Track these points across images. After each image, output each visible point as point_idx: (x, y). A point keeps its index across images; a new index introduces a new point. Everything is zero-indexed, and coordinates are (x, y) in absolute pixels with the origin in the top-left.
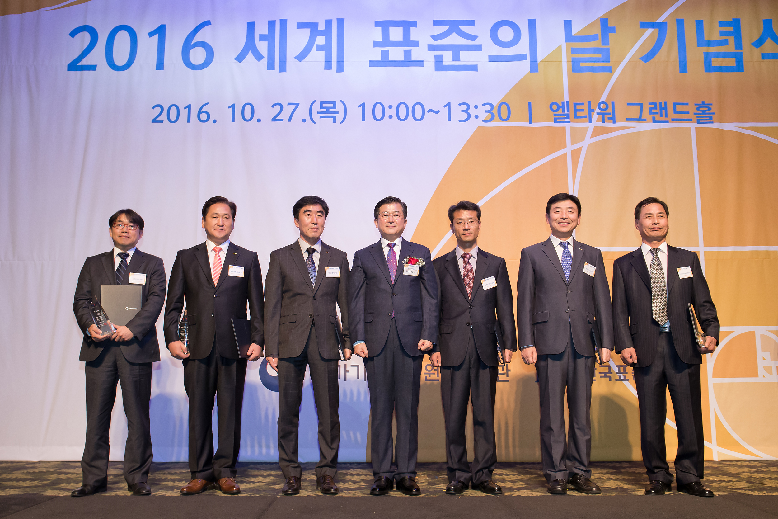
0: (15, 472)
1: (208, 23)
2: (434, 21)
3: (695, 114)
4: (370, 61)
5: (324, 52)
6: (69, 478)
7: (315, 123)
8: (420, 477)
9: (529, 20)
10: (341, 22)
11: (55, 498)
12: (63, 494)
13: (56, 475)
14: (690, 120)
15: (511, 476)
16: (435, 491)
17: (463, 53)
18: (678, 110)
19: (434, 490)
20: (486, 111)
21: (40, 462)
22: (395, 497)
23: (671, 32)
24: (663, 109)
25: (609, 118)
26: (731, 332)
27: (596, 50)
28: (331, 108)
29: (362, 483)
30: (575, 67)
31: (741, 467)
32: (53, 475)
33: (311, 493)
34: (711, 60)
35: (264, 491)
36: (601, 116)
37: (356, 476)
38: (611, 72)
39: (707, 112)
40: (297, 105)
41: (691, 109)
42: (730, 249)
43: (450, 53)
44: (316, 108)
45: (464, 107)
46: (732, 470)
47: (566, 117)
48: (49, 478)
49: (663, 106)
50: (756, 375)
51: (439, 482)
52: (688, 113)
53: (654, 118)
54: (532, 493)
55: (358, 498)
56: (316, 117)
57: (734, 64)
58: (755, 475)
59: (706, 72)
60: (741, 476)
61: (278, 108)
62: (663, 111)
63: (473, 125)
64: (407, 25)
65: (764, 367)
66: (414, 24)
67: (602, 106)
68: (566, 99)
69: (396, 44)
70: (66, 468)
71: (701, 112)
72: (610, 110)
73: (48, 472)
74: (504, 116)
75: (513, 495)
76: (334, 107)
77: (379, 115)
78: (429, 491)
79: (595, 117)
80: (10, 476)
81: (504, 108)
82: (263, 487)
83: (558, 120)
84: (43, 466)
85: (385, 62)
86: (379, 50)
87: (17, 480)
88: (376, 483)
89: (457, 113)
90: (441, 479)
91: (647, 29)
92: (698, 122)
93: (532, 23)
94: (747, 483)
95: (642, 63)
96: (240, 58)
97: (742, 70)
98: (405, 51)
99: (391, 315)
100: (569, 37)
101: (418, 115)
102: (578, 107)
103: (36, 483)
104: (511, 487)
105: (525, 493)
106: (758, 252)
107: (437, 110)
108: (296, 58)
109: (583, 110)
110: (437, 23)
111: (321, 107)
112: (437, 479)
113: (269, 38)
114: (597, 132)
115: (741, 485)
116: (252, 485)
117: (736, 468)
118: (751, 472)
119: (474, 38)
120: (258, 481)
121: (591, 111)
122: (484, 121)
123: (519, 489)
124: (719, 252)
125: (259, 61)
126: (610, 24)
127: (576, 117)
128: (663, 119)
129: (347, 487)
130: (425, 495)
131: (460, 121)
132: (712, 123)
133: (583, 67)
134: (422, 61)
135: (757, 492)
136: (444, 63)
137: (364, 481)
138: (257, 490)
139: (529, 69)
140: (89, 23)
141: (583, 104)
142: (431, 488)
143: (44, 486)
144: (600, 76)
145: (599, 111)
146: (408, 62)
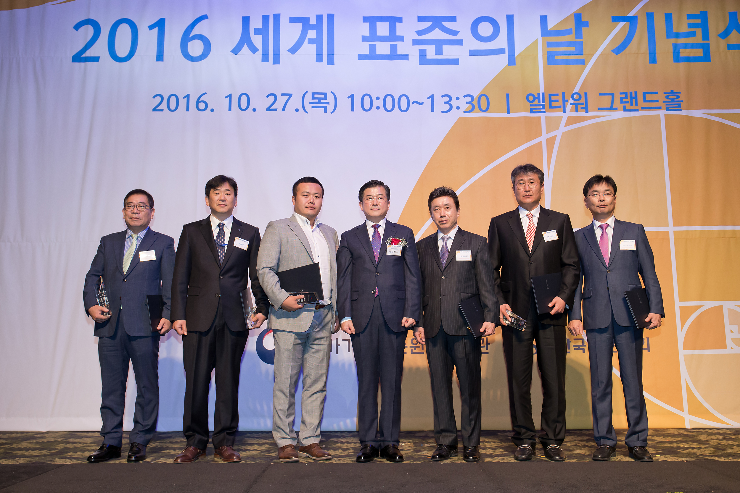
0: (24, 442)
1: (205, 17)
2: (418, 17)
3: (664, 102)
4: (359, 55)
5: (315, 45)
6: (75, 447)
7: (307, 112)
8: (406, 445)
9: (507, 15)
10: (331, 17)
11: (61, 466)
12: (70, 462)
13: (63, 444)
14: (659, 108)
15: (492, 443)
16: (420, 458)
17: (445, 48)
18: (647, 99)
19: (419, 456)
20: (467, 103)
21: (48, 432)
22: (382, 463)
23: (642, 25)
24: (634, 98)
25: (582, 108)
26: (699, 307)
27: (570, 44)
28: (323, 99)
29: (352, 451)
30: (551, 59)
31: (711, 434)
32: (61, 445)
33: (302, 460)
34: (679, 50)
35: (259, 458)
36: (574, 106)
37: (346, 444)
38: (584, 64)
39: (675, 100)
40: (290, 95)
41: (661, 97)
42: (698, 228)
43: (433, 47)
44: (308, 98)
45: (447, 99)
46: (702, 437)
47: (541, 107)
48: (57, 448)
49: (633, 95)
50: (725, 347)
51: (423, 449)
52: (657, 101)
53: (624, 107)
54: (510, 459)
55: (347, 464)
56: (308, 107)
57: (702, 55)
58: (724, 442)
59: (674, 62)
60: (710, 443)
61: (272, 98)
62: (634, 100)
63: (455, 115)
64: (394, 21)
65: (732, 339)
66: (400, 20)
67: (575, 96)
68: (542, 90)
69: (383, 39)
70: (73, 438)
71: (670, 100)
72: (583, 100)
73: (55, 441)
74: (484, 107)
75: (492, 461)
76: (325, 98)
77: (367, 106)
78: (413, 458)
79: (569, 107)
80: (20, 446)
81: (483, 100)
82: (258, 455)
83: (534, 110)
84: (51, 436)
85: (372, 56)
86: (367, 44)
87: (27, 449)
88: (362, 451)
89: (440, 105)
90: (425, 446)
91: (619, 22)
92: (667, 109)
93: (510, 19)
94: (715, 450)
95: (614, 55)
96: (236, 51)
97: (709, 60)
98: (391, 45)
99: (375, 293)
100: (545, 32)
101: (404, 106)
102: (553, 98)
103: (44, 452)
104: (492, 454)
105: (503, 459)
106: (724, 231)
107: (421, 102)
108: (289, 51)
109: (557, 101)
110: (421, 19)
111: (313, 98)
112: (422, 446)
113: (263, 31)
114: (571, 121)
115: (709, 451)
116: (248, 453)
117: (706, 435)
118: (720, 440)
119: (455, 33)
120: (254, 449)
121: (565, 101)
122: (465, 112)
123: (498, 456)
124: (687, 232)
125: (254, 54)
126: (584, 19)
127: (551, 107)
128: (634, 107)
129: (337, 454)
130: (410, 462)
131: (442, 112)
132: (681, 110)
133: (557, 60)
134: (408, 55)
135: (723, 458)
136: (428, 57)
137: (353, 448)
138: (253, 458)
139: (506, 62)
140: (92, 17)
141: (557, 95)
142: (416, 455)
143: (52, 455)
144: (573, 68)
145: (572, 101)
146: (394, 56)
